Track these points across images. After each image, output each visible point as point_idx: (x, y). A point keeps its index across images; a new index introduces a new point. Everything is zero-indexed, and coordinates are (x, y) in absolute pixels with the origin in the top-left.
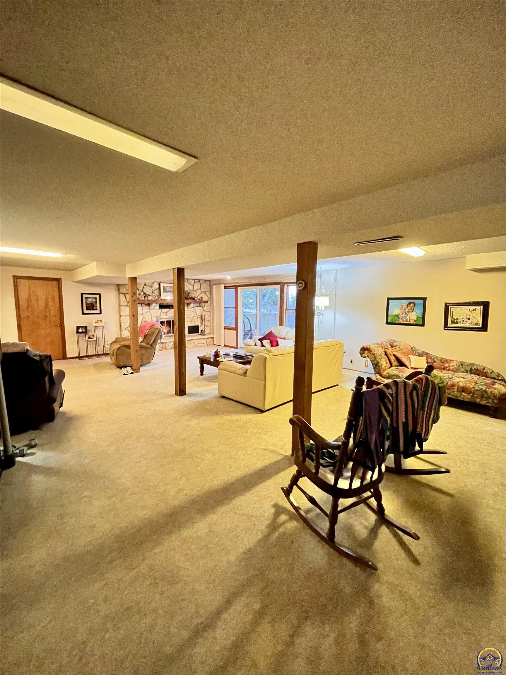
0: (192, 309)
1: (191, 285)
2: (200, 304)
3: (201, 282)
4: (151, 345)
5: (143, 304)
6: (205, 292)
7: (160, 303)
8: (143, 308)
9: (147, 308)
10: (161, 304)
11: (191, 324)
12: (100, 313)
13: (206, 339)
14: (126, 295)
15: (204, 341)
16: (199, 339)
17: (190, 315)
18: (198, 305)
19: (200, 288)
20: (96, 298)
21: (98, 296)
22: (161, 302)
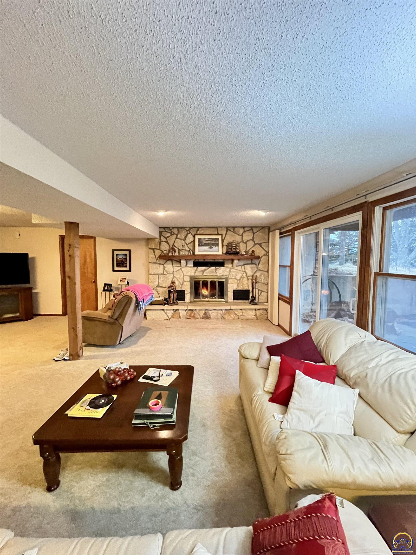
0: (239, 268)
1: (239, 235)
2: (252, 260)
3: (255, 230)
4: (116, 319)
5: (173, 261)
6: (260, 244)
7: (195, 260)
8: (174, 265)
9: (178, 266)
10: (197, 261)
11: (238, 286)
12: (130, 271)
13: (256, 310)
14: (155, 250)
15: (252, 313)
16: (244, 309)
17: (236, 275)
18: (249, 262)
19: (253, 238)
20: (126, 255)
21: (127, 253)
22: (196, 258)
